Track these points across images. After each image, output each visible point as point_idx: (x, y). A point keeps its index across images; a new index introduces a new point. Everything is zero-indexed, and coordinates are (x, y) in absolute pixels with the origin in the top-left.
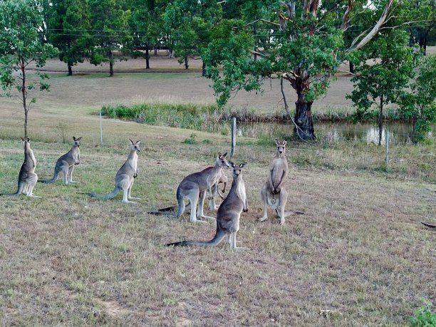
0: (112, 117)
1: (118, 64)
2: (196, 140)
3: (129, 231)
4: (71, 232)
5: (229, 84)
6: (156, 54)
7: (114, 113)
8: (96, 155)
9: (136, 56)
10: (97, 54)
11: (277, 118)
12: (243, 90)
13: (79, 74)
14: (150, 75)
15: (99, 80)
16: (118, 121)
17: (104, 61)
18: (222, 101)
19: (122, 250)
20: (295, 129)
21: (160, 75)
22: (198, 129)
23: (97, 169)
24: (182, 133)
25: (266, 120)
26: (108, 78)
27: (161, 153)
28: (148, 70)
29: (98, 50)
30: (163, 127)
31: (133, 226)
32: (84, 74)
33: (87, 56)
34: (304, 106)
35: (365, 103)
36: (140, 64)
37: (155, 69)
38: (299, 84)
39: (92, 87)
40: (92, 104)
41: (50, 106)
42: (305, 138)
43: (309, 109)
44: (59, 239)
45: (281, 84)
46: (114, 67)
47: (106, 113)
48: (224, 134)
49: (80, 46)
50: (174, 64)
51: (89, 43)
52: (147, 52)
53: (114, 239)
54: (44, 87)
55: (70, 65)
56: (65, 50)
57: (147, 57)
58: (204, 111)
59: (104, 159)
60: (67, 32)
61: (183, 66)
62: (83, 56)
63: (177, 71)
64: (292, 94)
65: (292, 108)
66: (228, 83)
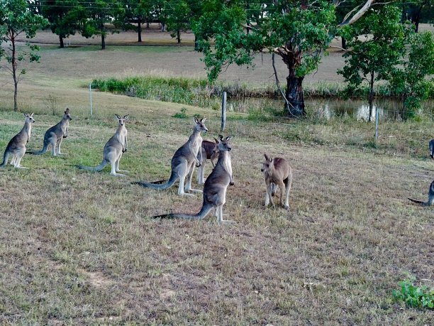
0: (103, 91)
1: (110, 37)
2: (187, 114)
3: (116, 203)
4: (58, 203)
5: (221, 58)
6: (148, 27)
7: (105, 86)
8: (85, 128)
9: (127, 28)
10: (89, 26)
11: (268, 93)
12: (234, 64)
13: (70, 47)
14: (142, 48)
16: (109, 94)
17: (96, 34)
18: (213, 75)
19: (108, 221)
20: (286, 105)
21: (152, 48)
22: (189, 104)
23: (86, 141)
24: (173, 107)
25: (258, 96)
26: (100, 51)
27: (151, 126)
28: (140, 43)
29: (90, 23)
30: (154, 101)
31: (120, 198)
32: (75, 47)
33: (78, 28)
34: (295, 81)
35: (356, 80)
36: (132, 37)
37: (147, 43)
38: (290, 59)
39: (84, 60)
40: (83, 77)
41: (41, 78)
42: (295, 113)
43: (300, 84)
44: (46, 211)
45: (273, 59)
46: (106, 40)
47: (97, 86)
48: (215, 109)
49: (73, 18)
50: (166, 37)
51: (82, 16)
52: (139, 25)
53: (101, 211)
54: (34, 59)
55: (62, 37)
56: (57, 23)
57: (139, 30)
58: (195, 85)
59: (94, 132)
60: (59, 4)
61: (175, 40)
62: (75, 28)
63: (170, 45)
64: (283, 70)
65: (284, 84)
66: (219, 57)
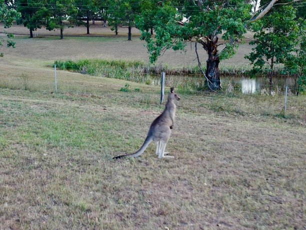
0: (62, 69)
1: (67, 30)
2: (129, 88)
5: (160, 45)
6: (94, 24)
7: (64, 66)
8: (52, 101)
9: (79, 25)
10: (51, 22)
13: (38, 37)
14: (90, 38)
15: (52, 41)
16: (67, 72)
17: (56, 28)
20: (206, 82)
21: (97, 39)
22: (127, 80)
26: (59, 40)
28: (88, 35)
29: (52, 19)
30: (101, 78)
32: (41, 37)
33: (44, 24)
36: (82, 30)
37: (94, 34)
38: (210, 47)
39: (47, 47)
40: (47, 59)
41: (16, 60)
42: (214, 88)
43: (217, 66)
45: (196, 46)
46: (64, 32)
49: (39, 16)
50: (108, 31)
51: (46, 15)
52: (88, 22)
54: (10, 45)
55: (31, 30)
56: (28, 19)
57: (88, 25)
58: (130, 65)
59: (60, 105)
60: (30, 6)
61: (113, 33)
62: (41, 24)
63: (110, 36)
